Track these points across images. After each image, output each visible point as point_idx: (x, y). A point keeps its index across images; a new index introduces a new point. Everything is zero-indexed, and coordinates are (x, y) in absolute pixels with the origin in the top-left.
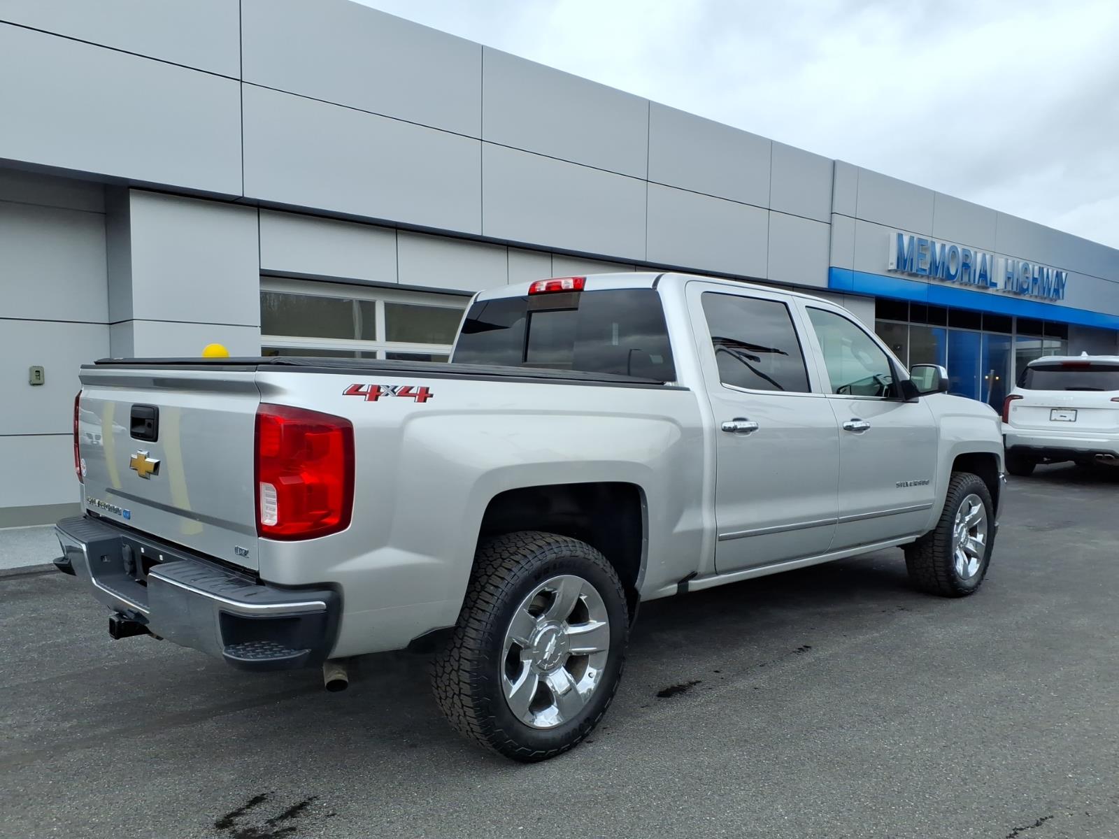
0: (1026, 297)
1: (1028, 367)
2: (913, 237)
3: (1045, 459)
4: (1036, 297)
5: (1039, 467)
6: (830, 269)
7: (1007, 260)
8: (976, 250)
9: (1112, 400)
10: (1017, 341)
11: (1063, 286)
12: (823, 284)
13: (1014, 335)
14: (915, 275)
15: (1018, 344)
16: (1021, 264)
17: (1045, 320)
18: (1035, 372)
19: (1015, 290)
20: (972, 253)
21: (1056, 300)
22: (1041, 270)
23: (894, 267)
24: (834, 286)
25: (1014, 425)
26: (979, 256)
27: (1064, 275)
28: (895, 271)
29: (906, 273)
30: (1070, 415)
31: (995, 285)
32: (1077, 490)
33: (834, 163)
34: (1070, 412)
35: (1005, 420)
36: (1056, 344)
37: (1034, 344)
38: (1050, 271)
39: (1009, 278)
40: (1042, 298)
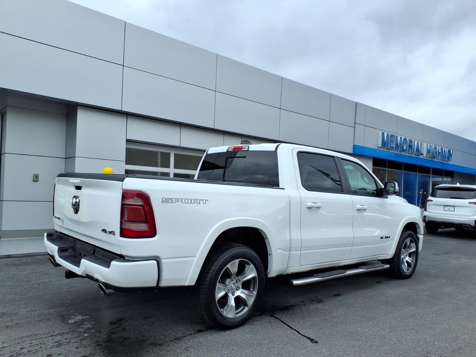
0: (436, 160)
1: (435, 188)
2: (389, 134)
3: (442, 227)
4: (440, 160)
5: (440, 230)
6: (354, 145)
7: (427, 144)
8: (415, 140)
9: (469, 203)
10: (432, 178)
11: (451, 156)
12: (351, 152)
13: (431, 175)
14: (389, 149)
15: (432, 179)
16: (433, 146)
17: (445, 170)
18: (438, 191)
19: (431, 156)
20: (413, 141)
21: (448, 162)
22: (442, 149)
23: (380, 146)
24: (356, 153)
25: (429, 212)
26: (416, 142)
27: (451, 151)
28: (381, 147)
29: (385, 148)
30: (452, 209)
31: (422, 154)
32: (454, 240)
33: (356, 103)
34: (452, 207)
35: (426, 210)
36: (449, 179)
37: (439, 179)
38: (446, 149)
39: (428, 152)
40: (442, 160)
